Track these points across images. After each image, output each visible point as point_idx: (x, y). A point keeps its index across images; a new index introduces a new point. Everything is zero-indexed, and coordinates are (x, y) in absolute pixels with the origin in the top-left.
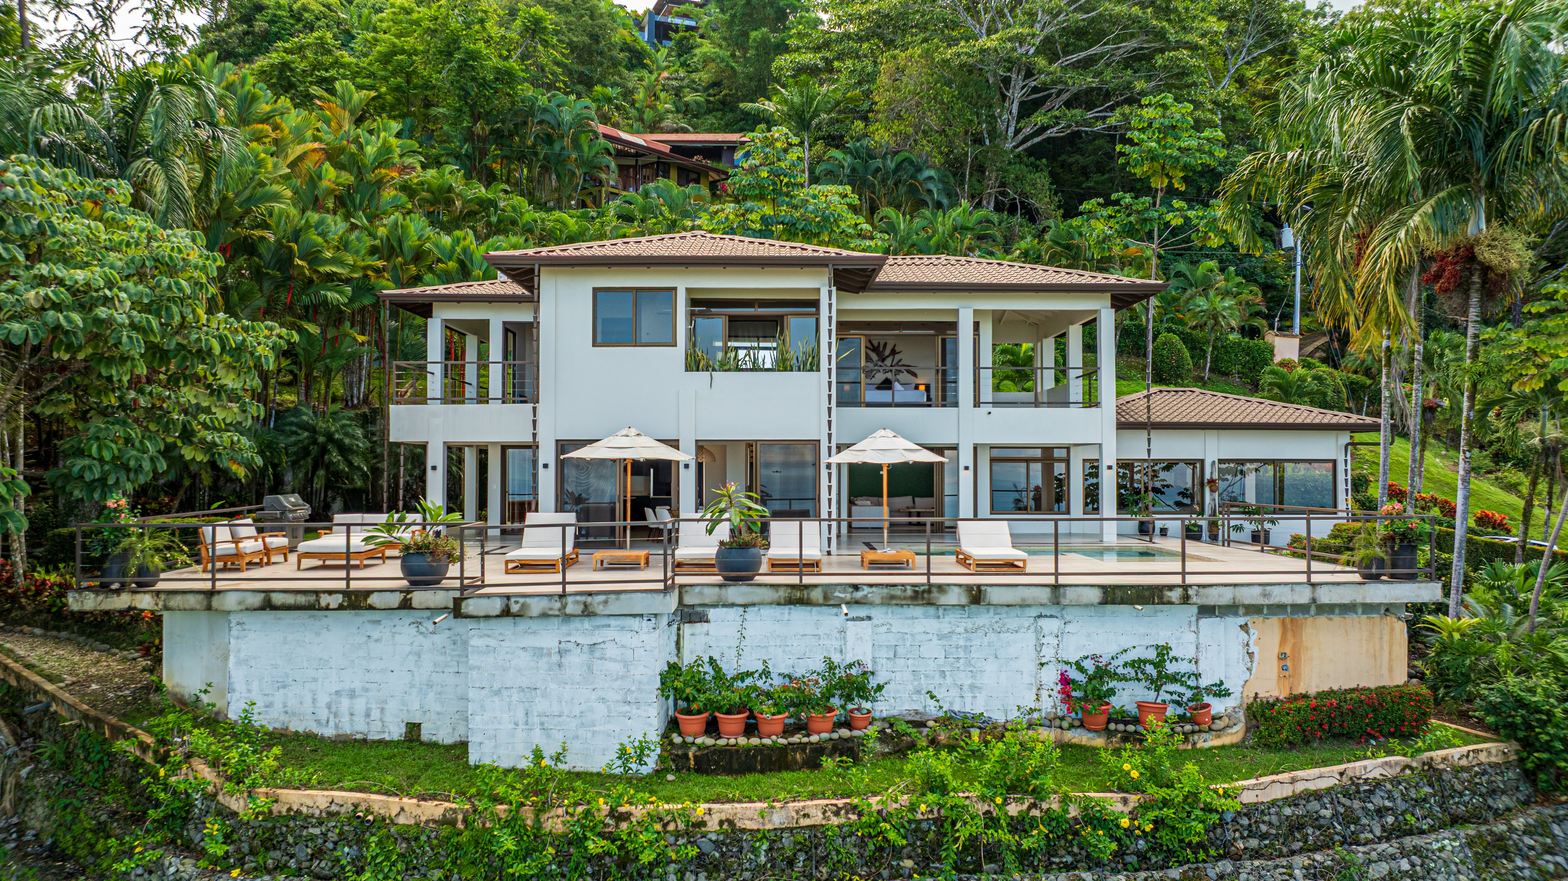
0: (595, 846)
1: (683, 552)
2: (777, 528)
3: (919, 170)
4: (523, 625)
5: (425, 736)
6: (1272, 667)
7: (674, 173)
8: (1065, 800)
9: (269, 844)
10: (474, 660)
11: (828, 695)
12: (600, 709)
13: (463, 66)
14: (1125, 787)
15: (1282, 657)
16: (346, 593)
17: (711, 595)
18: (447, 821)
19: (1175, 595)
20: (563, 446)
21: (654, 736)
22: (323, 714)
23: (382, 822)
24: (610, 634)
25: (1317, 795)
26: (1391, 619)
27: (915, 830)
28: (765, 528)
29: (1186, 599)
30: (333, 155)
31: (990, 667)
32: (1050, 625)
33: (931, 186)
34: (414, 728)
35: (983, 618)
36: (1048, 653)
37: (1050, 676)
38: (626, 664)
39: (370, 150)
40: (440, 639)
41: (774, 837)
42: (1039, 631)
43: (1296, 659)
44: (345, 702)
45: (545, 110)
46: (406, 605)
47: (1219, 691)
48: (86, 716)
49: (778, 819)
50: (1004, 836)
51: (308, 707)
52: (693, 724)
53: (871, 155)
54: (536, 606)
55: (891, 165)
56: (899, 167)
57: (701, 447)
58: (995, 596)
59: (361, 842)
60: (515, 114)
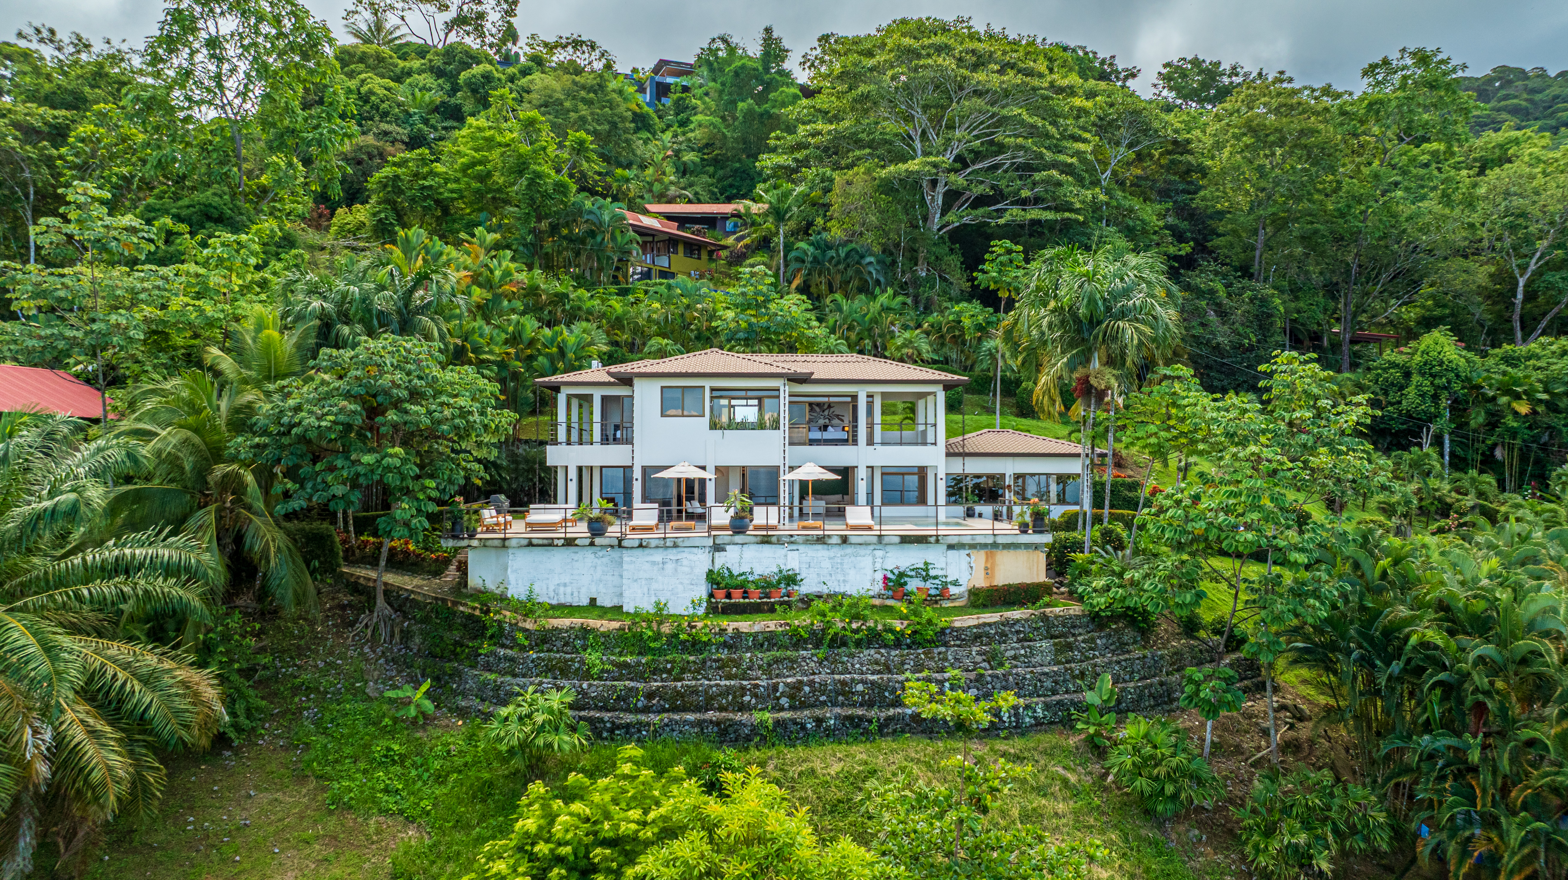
0: (683, 637)
1: (714, 522)
2: (756, 509)
3: (862, 257)
4: (647, 551)
5: (599, 603)
6: (982, 573)
7: (681, 249)
8: (876, 622)
9: (544, 641)
10: (625, 566)
11: (779, 582)
12: (680, 587)
13: (532, 183)
14: (903, 618)
15: (986, 569)
16: (565, 539)
17: (727, 539)
18: (621, 629)
19: (933, 539)
20: (644, 469)
21: (705, 596)
22: (552, 594)
23: (593, 630)
24: (684, 555)
25: (990, 625)
26: (1038, 552)
27: (813, 633)
28: (751, 511)
29: (937, 541)
30: (475, 280)
31: (852, 572)
32: (879, 553)
33: (871, 269)
34: (593, 601)
35: (849, 550)
36: (878, 566)
37: (879, 576)
38: (692, 568)
39: (498, 273)
40: (605, 560)
41: (755, 635)
42: (874, 557)
43: (993, 568)
44: (562, 589)
45: (590, 212)
46: (592, 544)
47: (955, 583)
48: (436, 599)
49: (757, 628)
50: (848, 633)
51: (545, 591)
52: (720, 594)
53: (829, 246)
54: (653, 543)
55: (842, 253)
56: (848, 255)
57: (718, 469)
58: (853, 540)
59: (585, 638)
60: (567, 215)
